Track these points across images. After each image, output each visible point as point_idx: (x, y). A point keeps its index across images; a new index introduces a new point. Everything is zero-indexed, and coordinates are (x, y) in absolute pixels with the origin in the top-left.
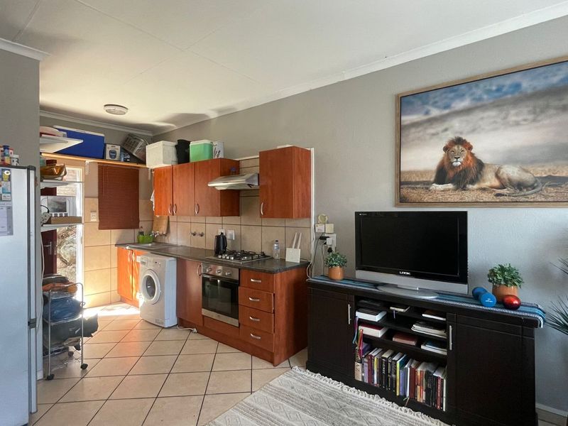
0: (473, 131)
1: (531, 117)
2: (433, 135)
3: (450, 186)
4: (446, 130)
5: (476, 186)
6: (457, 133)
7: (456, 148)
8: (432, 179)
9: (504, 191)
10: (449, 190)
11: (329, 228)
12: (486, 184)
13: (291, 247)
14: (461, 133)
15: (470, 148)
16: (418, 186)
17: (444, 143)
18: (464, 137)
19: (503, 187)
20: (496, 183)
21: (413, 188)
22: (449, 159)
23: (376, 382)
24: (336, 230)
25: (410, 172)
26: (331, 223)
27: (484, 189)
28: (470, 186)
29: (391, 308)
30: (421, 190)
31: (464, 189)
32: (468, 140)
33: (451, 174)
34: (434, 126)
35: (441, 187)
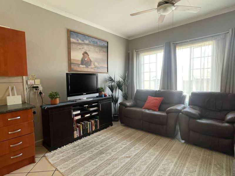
0: (89, 51)
1: (99, 51)
2: (80, 48)
3: (84, 66)
4: (83, 48)
5: (90, 67)
6: (85, 50)
7: (85, 54)
8: (80, 63)
9: (95, 69)
10: (84, 67)
11: (37, 82)
12: (92, 67)
13: (9, 95)
14: (86, 50)
15: (89, 56)
16: (76, 65)
17: (83, 52)
18: (87, 52)
19: (95, 68)
20: (94, 67)
21: (75, 66)
22: (84, 58)
23: (81, 134)
24: (41, 83)
25: (73, 60)
26: (38, 79)
27: (92, 68)
28: (89, 67)
29: (84, 106)
30: (77, 67)
31: (88, 67)
32: (88, 53)
33: (85, 62)
34: (80, 46)
35: (82, 66)
